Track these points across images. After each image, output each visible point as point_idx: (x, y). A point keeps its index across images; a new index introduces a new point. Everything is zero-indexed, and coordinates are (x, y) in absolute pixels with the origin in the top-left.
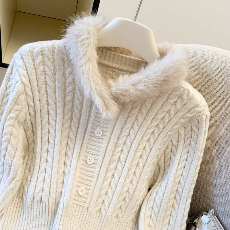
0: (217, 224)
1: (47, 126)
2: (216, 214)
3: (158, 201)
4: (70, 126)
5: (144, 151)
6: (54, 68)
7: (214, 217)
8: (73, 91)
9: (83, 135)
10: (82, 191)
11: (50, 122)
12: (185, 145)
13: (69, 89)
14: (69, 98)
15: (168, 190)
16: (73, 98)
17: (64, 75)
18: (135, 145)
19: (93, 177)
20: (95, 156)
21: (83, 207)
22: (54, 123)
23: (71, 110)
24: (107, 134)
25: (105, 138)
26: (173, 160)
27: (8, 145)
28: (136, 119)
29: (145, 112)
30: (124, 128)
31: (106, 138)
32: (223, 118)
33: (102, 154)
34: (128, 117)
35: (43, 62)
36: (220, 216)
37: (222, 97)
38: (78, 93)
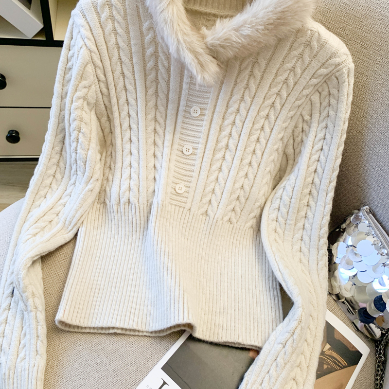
0: (372, 223)
1: (126, 107)
2: (372, 212)
3: (286, 198)
4: (156, 105)
5: (262, 133)
6: (127, 24)
7: (369, 216)
8: (156, 54)
9: (174, 117)
10: (180, 189)
11: (129, 101)
12: (322, 118)
13: (149, 51)
14: (150, 64)
15: (300, 182)
16: (156, 65)
17: (141, 33)
18: (248, 124)
19: (193, 171)
20: (194, 145)
21: (184, 208)
22: (134, 102)
23: (155, 82)
24: (208, 113)
25: (205, 118)
26: (305, 142)
27: (78, 135)
28: (247, 86)
29: (259, 74)
30: (231, 102)
31: (207, 118)
32: (376, 71)
33: (202, 140)
34: (236, 84)
35: (112, 17)
36: (378, 214)
37: (373, 40)
38: (162, 56)
